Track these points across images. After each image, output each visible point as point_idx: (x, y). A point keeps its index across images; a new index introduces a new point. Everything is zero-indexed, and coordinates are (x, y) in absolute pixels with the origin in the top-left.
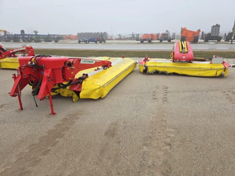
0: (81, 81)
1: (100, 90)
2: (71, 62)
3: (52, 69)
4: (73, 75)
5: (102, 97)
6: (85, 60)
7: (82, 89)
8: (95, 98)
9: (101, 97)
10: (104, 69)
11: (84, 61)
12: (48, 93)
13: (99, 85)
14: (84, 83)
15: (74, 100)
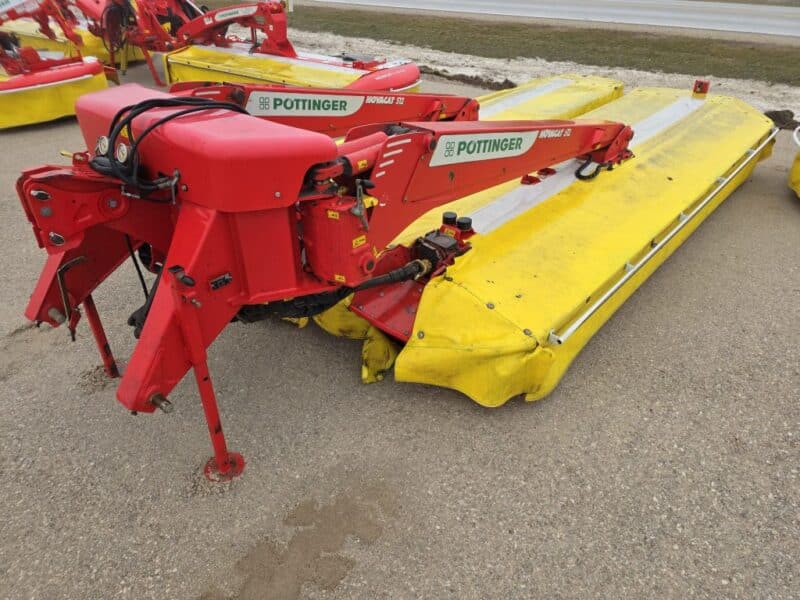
0: (421, 269)
1: (526, 364)
2: (362, 164)
3: (224, 216)
4: (361, 252)
5: (529, 398)
6: (467, 138)
7: (415, 333)
8: (485, 403)
9: (523, 395)
10: (578, 175)
11: (463, 146)
12: (190, 364)
13: (526, 332)
14: (433, 290)
15: (365, 373)
